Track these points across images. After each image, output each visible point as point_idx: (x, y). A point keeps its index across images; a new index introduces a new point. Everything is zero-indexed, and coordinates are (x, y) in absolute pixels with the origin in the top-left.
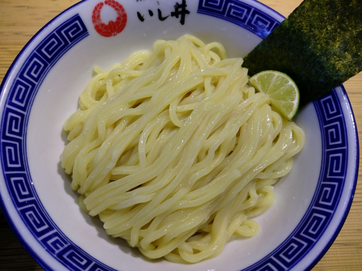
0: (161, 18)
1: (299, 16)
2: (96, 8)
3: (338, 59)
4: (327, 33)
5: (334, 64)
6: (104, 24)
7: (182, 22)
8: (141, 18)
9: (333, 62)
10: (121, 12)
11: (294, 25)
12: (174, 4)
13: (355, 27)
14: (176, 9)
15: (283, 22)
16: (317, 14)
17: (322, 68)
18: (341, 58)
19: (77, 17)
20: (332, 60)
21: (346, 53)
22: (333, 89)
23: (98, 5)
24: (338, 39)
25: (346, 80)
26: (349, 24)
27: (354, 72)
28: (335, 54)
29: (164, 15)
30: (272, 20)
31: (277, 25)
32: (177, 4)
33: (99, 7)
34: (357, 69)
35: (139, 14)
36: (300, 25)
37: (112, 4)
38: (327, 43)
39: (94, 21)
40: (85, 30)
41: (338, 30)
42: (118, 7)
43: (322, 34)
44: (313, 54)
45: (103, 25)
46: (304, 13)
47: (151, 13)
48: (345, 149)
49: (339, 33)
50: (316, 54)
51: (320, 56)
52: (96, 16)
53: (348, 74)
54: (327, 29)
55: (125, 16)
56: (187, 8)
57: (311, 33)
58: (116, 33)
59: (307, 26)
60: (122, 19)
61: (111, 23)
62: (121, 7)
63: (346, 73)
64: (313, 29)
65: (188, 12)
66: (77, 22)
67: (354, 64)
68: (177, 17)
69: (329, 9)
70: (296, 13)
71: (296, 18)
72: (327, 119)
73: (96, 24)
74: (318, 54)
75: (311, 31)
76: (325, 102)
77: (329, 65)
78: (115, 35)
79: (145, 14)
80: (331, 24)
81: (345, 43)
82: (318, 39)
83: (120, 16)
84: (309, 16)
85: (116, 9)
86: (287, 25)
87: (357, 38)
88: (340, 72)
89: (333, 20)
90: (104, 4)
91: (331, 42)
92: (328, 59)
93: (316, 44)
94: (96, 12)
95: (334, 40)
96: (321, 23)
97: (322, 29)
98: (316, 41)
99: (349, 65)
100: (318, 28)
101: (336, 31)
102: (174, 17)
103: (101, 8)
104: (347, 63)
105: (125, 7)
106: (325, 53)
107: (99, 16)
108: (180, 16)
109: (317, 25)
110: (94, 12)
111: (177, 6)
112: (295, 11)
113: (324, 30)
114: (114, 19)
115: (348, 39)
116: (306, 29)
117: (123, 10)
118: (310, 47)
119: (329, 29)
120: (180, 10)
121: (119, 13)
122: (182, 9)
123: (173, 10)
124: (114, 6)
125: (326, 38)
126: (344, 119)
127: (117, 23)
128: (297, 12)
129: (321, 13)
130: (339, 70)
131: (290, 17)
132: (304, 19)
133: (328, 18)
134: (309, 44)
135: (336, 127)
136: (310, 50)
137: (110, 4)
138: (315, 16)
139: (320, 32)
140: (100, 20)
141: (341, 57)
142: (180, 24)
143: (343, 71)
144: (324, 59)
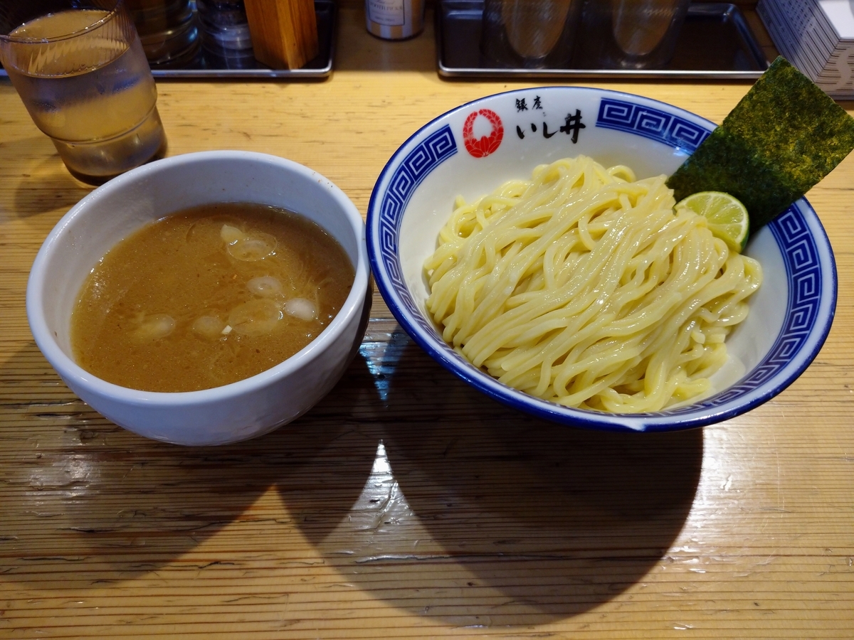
0: (547, 135)
1: (737, 120)
2: (468, 119)
3: (794, 165)
4: (776, 135)
5: (790, 172)
6: (476, 140)
7: (575, 140)
8: (520, 134)
9: (789, 169)
10: (496, 125)
11: (731, 131)
12: (566, 116)
13: (810, 122)
14: (568, 122)
15: (716, 129)
16: (761, 113)
17: (775, 179)
18: (798, 164)
19: (447, 129)
20: (787, 168)
21: (804, 156)
22: (793, 204)
23: (471, 115)
24: (791, 141)
25: (808, 189)
26: (802, 119)
27: (817, 178)
28: (789, 159)
29: (549, 132)
30: (701, 130)
31: (708, 135)
32: (570, 115)
33: (473, 117)
34: (821, 174)
35: (518, 129)
36: (740, 131)
37: (488, 114)
38: (778, 147)
39: (465, 135)
40: (454, 145)
41: (790, 130)
42: (494, 119)
43: (770, 137)
44: (761, 164)
45: (474, 141)
46: (743, 114)
47: (534, 128)
48: (817, 268)
49: (791, 133)
50: (764, 164)
51: (770, 164)
52: (468, 128)
53: (811, 182)
54: (776, 131)
55: (501, 130)
56: (582, 121)
57: (756, 138)
58: (487, 153)
59: (749, 131)
60: (497, 134)
61: (484, 139)
62: (497, 118)
63: (808, 181)
64: (757, 133)
65: (583, 126)
66: (447, 134)
67: (816, 168)
68: (568, 133)
69: (775, 107)
70: (733, 116)
71: (733, 123)
72: (790, 241)
73: (467, 138)
74: (767, 163)
75: (755, 135)
76: (784, 222)
77: (783, 174)
78: (486, 155)
79: (526, 129)
80: (779, 124)
81: (801, 144)
82: (765, 144)
83: (496, 130)
84: (750, 118)
85: (492, 121)
86: (722, 133)
87: (814, 135)
88: (800, 180)
89: (781, 118)
90: (478, 114)
91: (782, 145)
92: (781, 168)
93: (764, 151)
94: (469, 124)
95: (786, 142)
96: (767, 123)
97: (769, 130)
98: (763, 146)
99: (810, 170)
100: (764, 131)
101: (787, 131)
102: (564, 133)
103: (474, 119)
104: (807, 168)
105: (502, 119)
106: (777, 160)
107: (471, 129)
108: (572, 131)
109: (763, 127)
110: (466, 123)
111: (570, 118)
112: (731, 114)
113: (772, 132)
114: (488, 135)
115: (804, 138)
116: (747, 134)
117: (500, 123)
118: (756, 156)
119: (778, 130)
120: (573, 123)
121: (494, 127)
122: (576, 123)
123: (564, 124)
124: (489, 117)
125: (776, 142)
126: (812, 235)
127: (491, 139)
128: (734, 114)
129: (765, 112)
130: (797, 179)
131: (724, 122)
132: (745, 122)
133: (775, 117)
134: (755, 152)
135: (802, 247)
136: (756, 159)
137: (485, 115)
138: (758, 116)
139: (767, 135)
140: (472, 133)
141: (798, 162)
142: (571, 142)
143: (803, 178)
144: (776, 167)
